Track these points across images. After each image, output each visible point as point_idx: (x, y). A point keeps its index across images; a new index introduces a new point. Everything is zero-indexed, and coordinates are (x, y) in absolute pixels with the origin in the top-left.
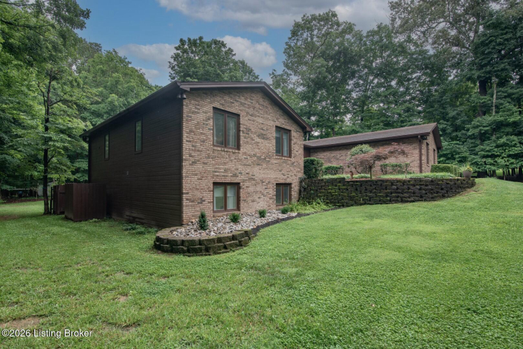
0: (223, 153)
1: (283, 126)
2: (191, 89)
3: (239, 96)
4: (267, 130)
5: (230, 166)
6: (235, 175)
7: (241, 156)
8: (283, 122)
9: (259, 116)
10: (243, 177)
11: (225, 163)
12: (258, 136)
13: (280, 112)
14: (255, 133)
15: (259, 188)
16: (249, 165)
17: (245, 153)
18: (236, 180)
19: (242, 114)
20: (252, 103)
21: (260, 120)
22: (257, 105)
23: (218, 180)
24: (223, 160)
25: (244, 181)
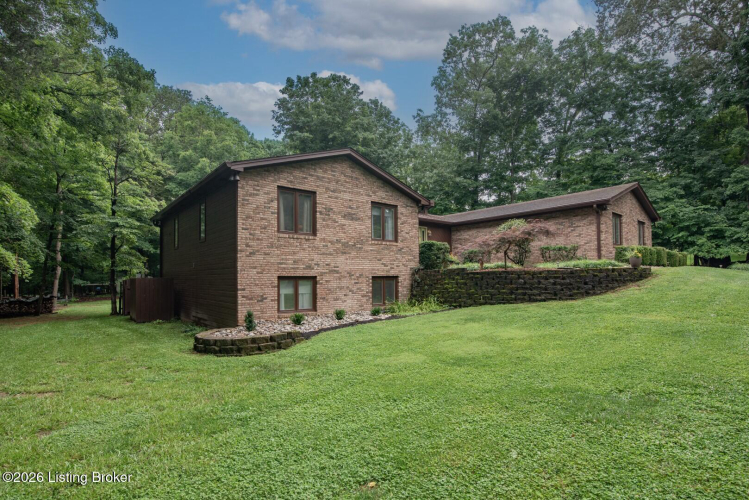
0: (292, 241)
1: (384, 201)
2: (245, 169)
3: (315, 169)
4: (358, 207)
5: (302, 255)
6: (309, 267)
7: (318, 242)
8: (383, 195)
9: (345, 192)
10: (320, 270)
11: (294, 253)
12: (344, 217)
13: (378, 183)
14: (339, 213)
15: (345, 283)
16: (331, 254)
17: (324, 240)
18: (311, 273)
19: (319, 191)
20: (334, 176)
21: (347, 196)
22: (342, 178)
23: (284, 274)
24: (291, 249)
25: (322, 274)
